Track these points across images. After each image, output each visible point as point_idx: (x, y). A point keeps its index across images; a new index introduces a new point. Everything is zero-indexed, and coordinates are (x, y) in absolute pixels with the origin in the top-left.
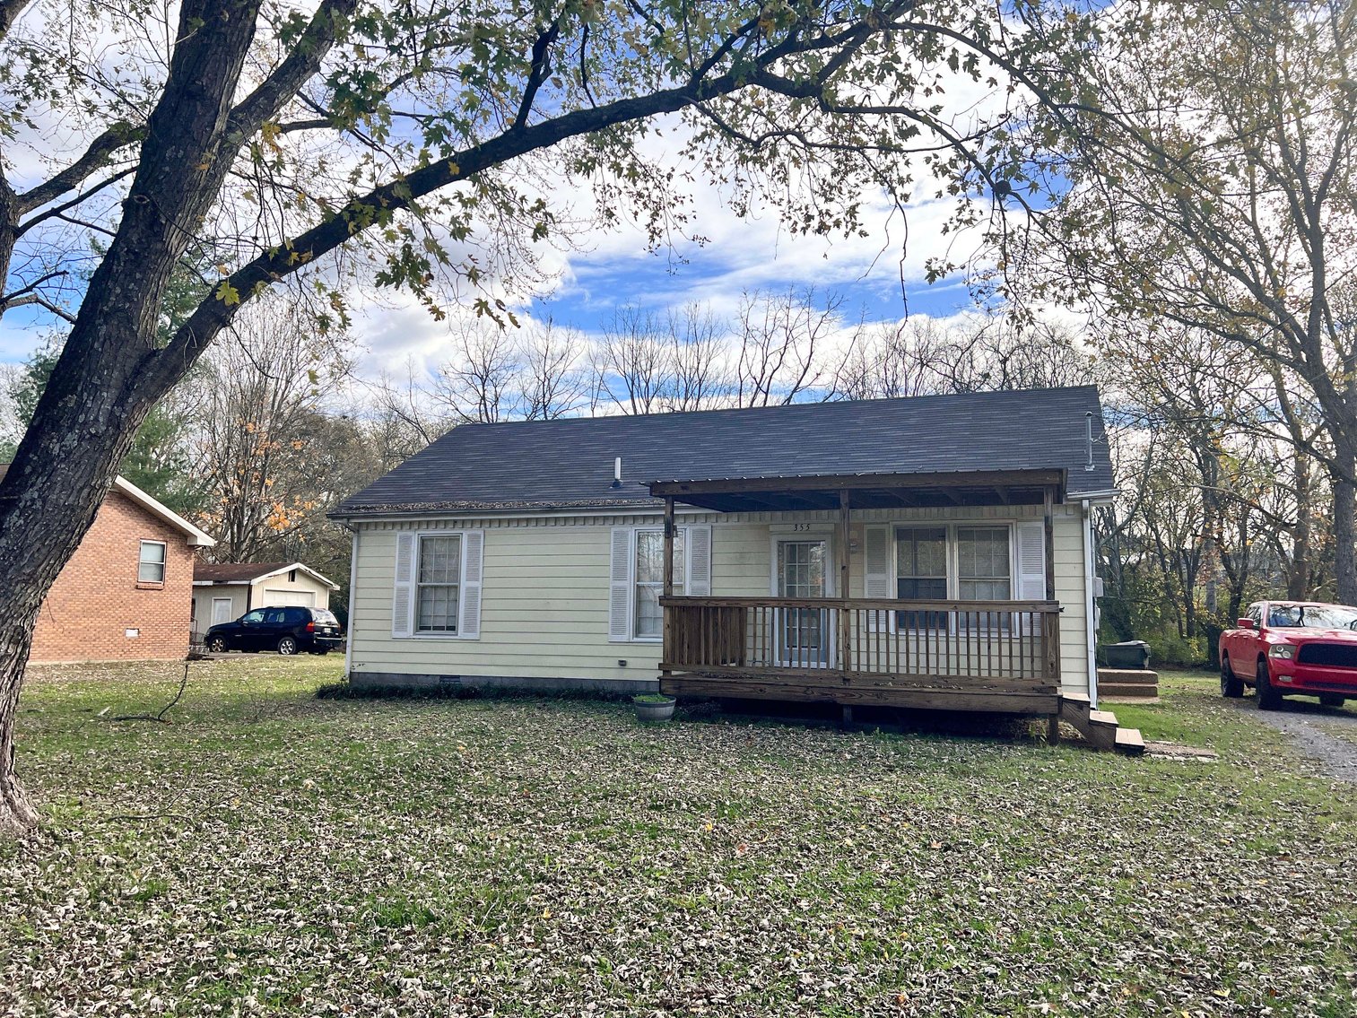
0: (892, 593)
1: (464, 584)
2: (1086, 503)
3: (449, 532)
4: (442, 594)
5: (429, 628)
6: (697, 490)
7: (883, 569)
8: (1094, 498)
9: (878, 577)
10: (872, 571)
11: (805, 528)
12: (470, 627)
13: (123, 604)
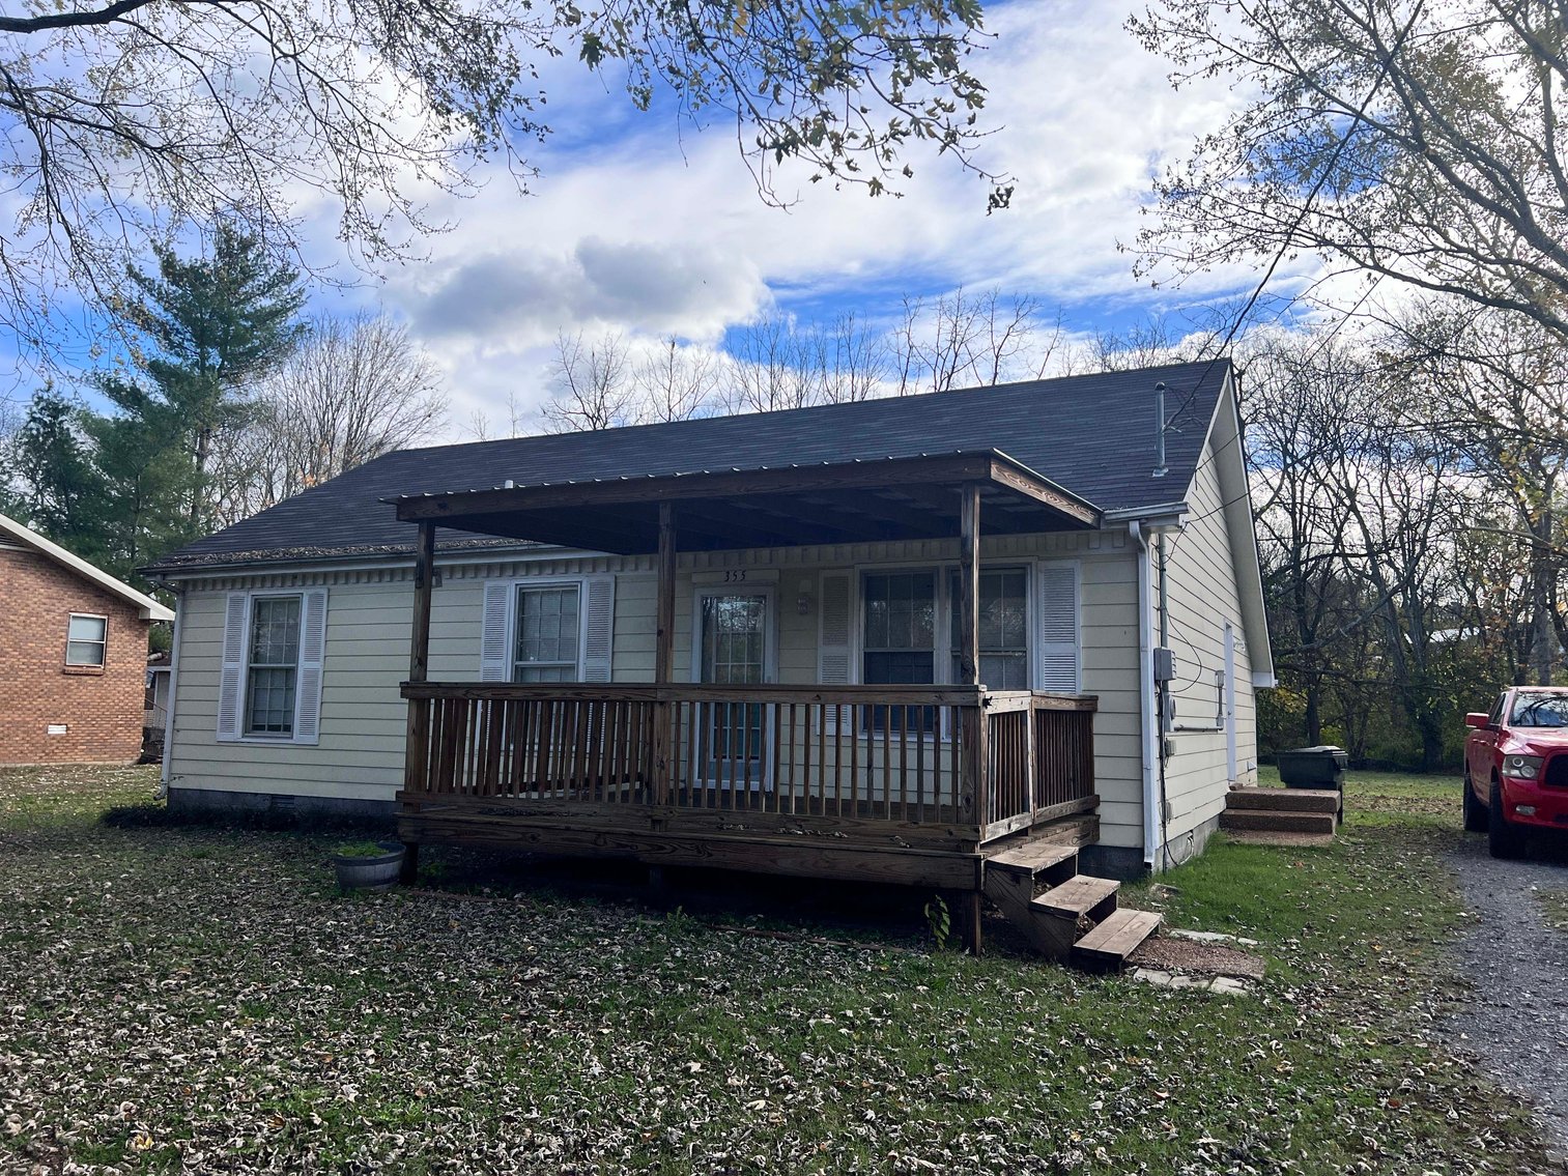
0: (855, 678)
1: (303, 665)
2: (1135, 527)
3: (287, 592)
4: (280, 681)
5: (261, 728)
6: (458, 509)
7: (842, 638)
8: (1148, 518)
9: (835, 650)
10: (828, 640)
11: (740, 577)
12: (307, 728)
13: (48, 694)
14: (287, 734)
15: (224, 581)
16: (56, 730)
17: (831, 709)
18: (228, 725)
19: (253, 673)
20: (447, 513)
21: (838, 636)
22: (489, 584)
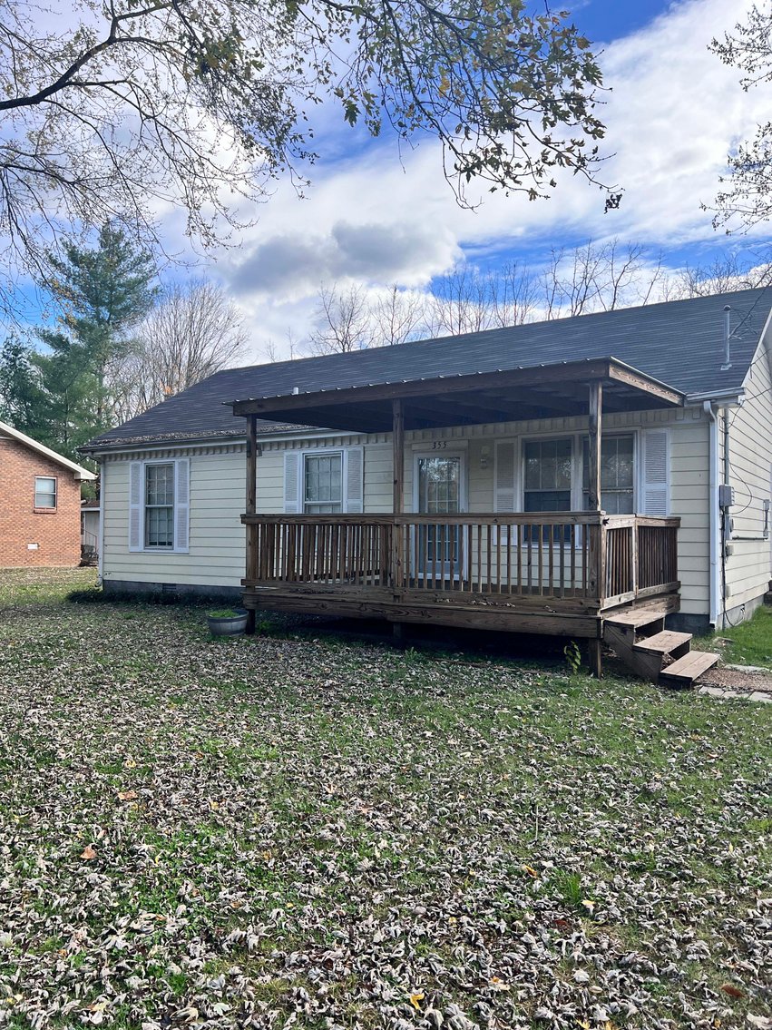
0: (518, 507)
1: (177, 506)
2: (707, 405)
3: (165, 460)
4: (164, 515)
5: (155, 544)
6: (269, 408)
7: (511, 484)
8: (717, 399)
9: (506, 491)
10: (500, 486)
11: (443, 446)
12: (182, 544)
13: (24, 525)
14: (169, 547)
15: (127, 455)
16: (32, 547)
17: (504, 528)
18: (135, 542)
19: (148, 511)
20: (263, 411)
21: (507, 481)
22: (287, 453)
